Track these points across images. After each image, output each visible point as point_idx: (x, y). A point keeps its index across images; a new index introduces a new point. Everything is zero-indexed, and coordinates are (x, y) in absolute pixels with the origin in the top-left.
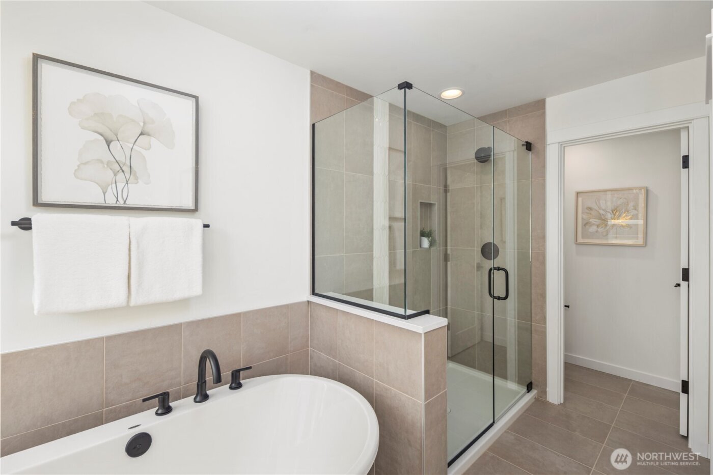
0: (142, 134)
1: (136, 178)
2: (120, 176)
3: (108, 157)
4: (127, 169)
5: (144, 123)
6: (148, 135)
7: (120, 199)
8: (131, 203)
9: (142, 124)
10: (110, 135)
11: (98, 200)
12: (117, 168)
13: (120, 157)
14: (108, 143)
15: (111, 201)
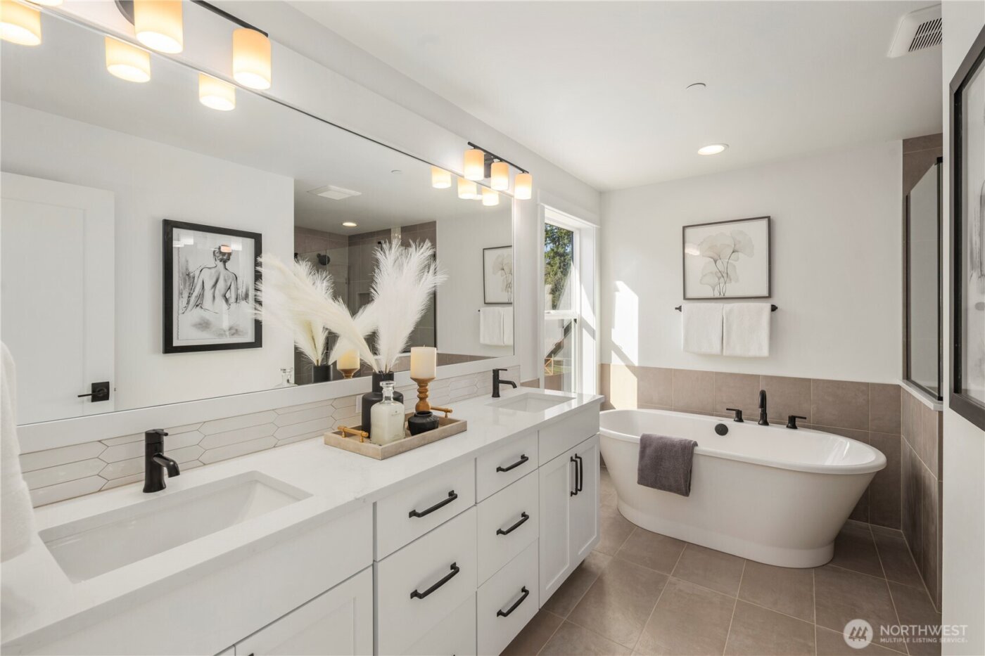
0: (733, 252)
1: (731, 280)
2: (722, 280)
3: (714, 269)
4: (725, 275)
5: (735, 245)
6: (737, 251)
7: (722, 293)
8: (727, 295)
9: (733, 246)
10: (716, 257)
11: (711, 295)
12: (719, 275)
13: (721, 269)
14: (715, 262)
15: (717, 295)
